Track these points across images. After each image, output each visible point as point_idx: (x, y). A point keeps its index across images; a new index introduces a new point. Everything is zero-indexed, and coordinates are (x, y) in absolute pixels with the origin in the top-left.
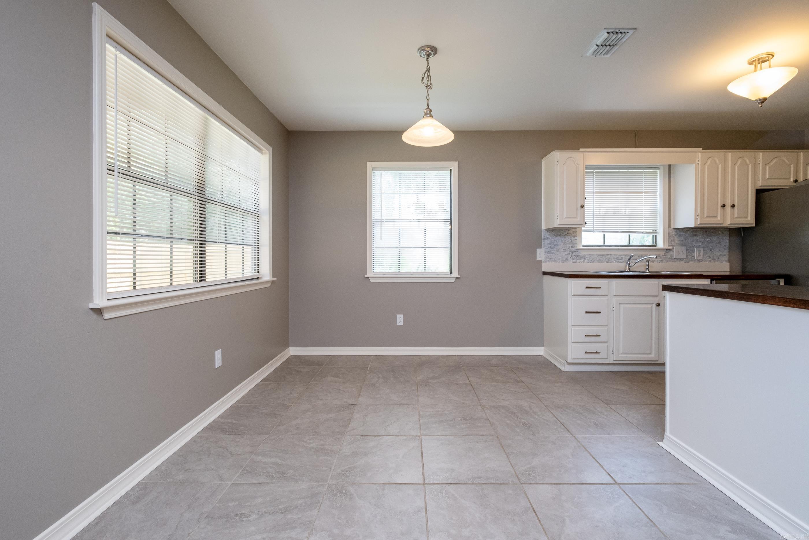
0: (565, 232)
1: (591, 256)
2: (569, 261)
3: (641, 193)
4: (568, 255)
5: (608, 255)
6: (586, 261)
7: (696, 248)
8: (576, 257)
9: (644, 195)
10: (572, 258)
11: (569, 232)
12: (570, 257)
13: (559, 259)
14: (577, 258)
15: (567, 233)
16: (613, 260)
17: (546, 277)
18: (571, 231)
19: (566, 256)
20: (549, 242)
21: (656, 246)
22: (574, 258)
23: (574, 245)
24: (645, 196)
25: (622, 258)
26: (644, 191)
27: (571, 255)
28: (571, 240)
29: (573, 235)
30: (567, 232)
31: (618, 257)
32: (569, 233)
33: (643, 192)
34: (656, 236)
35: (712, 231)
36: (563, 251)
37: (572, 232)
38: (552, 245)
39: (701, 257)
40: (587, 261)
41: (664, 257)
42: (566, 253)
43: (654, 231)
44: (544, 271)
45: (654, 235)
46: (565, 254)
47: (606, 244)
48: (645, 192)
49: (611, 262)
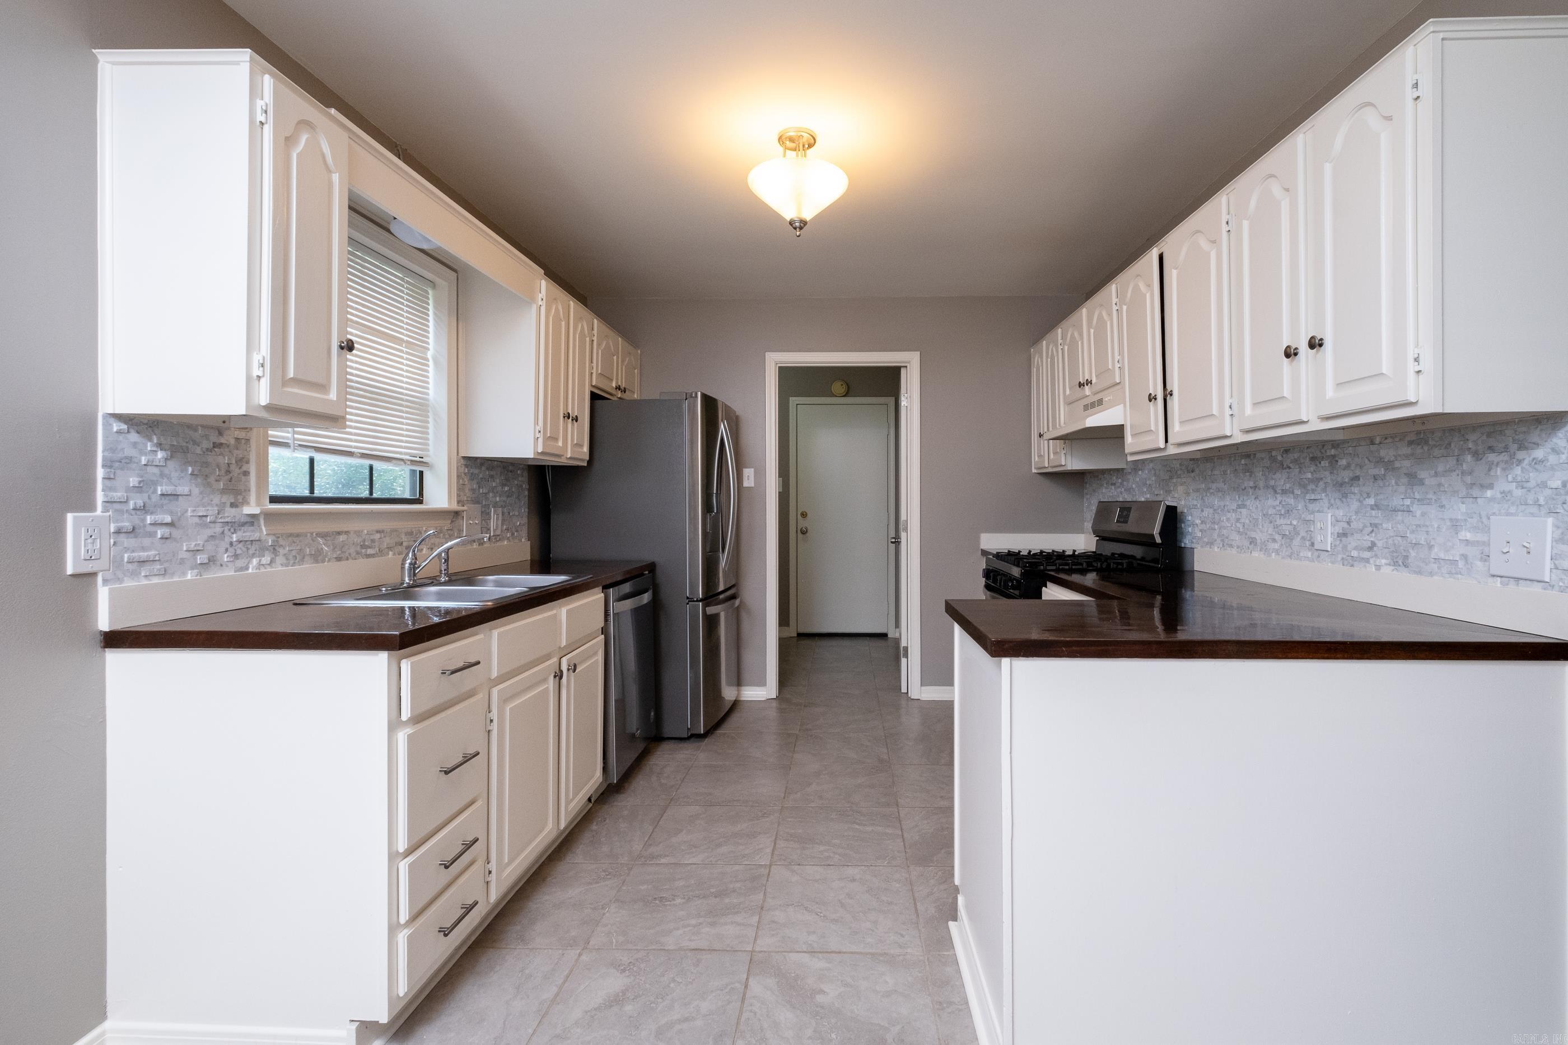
0: (206, 437)
1: (295, 539)
2: (221, 565)
3: (399, 341)
4: (217, 542)
5: (339, 533)
7: (492, 509)
8: (248, 549)
9: (405, 349)
10: (231, 550)
11: (223, 440)
12: (227, 550)
13: (182, 561)
14: (251, 552)
15: (216, 445)
17: (116, 659)
18: (228, 439)
19: (210, 547)
20: (133, 481)
21: (420, 501)
22: (239, 552)
23: (240, 498)
24: (408, 353)
25: (373, 541)
26: (405, 338)
27: (227, 539)
28: (228, 477)
29: (236, 452)
30: (214, 438)
31: (364, 541)
32: (221, 444)
33: (402, 340)
34: (421, 473)
35: (511, 468)
36: (197, 524)
37: (232, 442)
38: (149, 498)
39: (498, 532)
41: (449, 532)
42: (209, 532)
43: (418, 459)
44: (107, 630)
45: (418, 469)
46: (205, 537)
47: (317, 493)
48: (407, 342)
49: (347, 559)
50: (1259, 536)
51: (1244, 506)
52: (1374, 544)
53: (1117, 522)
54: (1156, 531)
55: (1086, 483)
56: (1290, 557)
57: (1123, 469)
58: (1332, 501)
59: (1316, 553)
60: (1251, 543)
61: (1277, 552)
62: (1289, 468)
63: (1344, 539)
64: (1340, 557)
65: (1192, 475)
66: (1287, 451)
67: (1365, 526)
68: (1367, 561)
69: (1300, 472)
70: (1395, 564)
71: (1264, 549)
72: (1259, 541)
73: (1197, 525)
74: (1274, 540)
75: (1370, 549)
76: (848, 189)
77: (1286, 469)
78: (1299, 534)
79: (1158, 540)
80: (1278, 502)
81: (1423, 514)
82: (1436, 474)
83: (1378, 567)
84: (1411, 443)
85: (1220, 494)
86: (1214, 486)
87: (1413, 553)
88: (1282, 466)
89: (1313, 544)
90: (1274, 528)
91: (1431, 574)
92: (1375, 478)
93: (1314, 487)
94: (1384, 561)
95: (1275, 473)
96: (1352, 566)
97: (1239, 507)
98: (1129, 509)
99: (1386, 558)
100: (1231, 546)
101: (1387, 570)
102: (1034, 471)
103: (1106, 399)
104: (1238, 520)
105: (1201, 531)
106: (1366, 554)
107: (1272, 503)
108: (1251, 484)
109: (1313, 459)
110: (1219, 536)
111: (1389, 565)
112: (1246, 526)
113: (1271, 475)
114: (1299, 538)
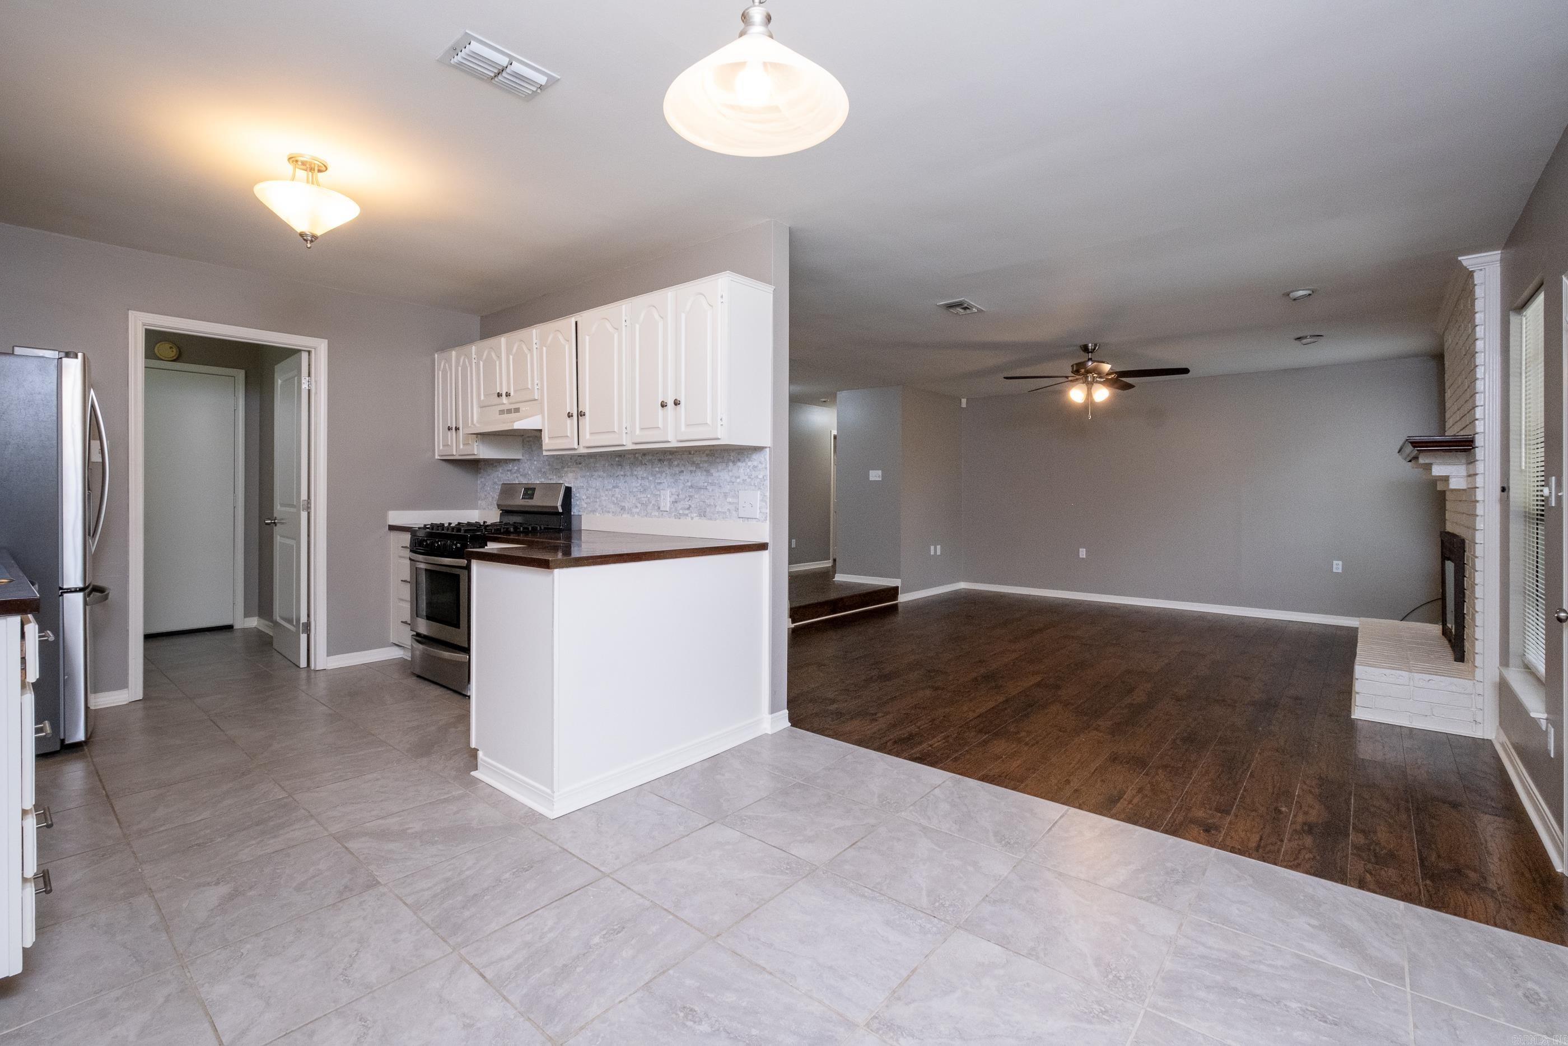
50: (626, 505)
51: (617, 487)
52: (690, 506)
53: (522, 498)
54: (559, 504)
55: (480, 469)
56: (646, 516)
57: (518, 460)
58: (670, 484)
59: (661, 513)
60: (621, 509)
61: (638, 514)
62: (646, 465)
63: (675, 504)
64: (673, 514)
65: (580, 466)
66: (644, 455)
67: (686, 497)
68: (687, 515)
69: (652, 467)
70: (700, 516)
71: (630, 512)
72: (627, 508)
73: (583, 499)
74: (637, 507)
75: (688, 509)
76: (359, 215)
77: (643, 465)
78: (651, 503)
79: (560, 510)
80: (639, 485)
81: (712, 490)
82: (718, 471)
83: (692, 518)
84: (707, 455)
85: (601, 479)
86: (596, 474)
87: (708, 510)
88: (641, 464)
89: (659, 508)
90: (637, 500)
91: (716, 520)
92: (691, 472)
93: (660, 476)
94: (695, 515)
95: (637, 467)
96: (680, 518)
97: (614, 487)
98: (534, 489)
99: (696, 513)
100: (609, 512)
101: (696, 519)
102: (437, 457)
103: (524, 409)
104: (613, 496)
105: (586, 503)
106: (687, 512)
107: (635, 484)
108: (622, 473)
109: (660, 460)
110: (599, 506)
111: (697, 516)
112: (618, 499)
113: (635, 468)
114: (651, 505)
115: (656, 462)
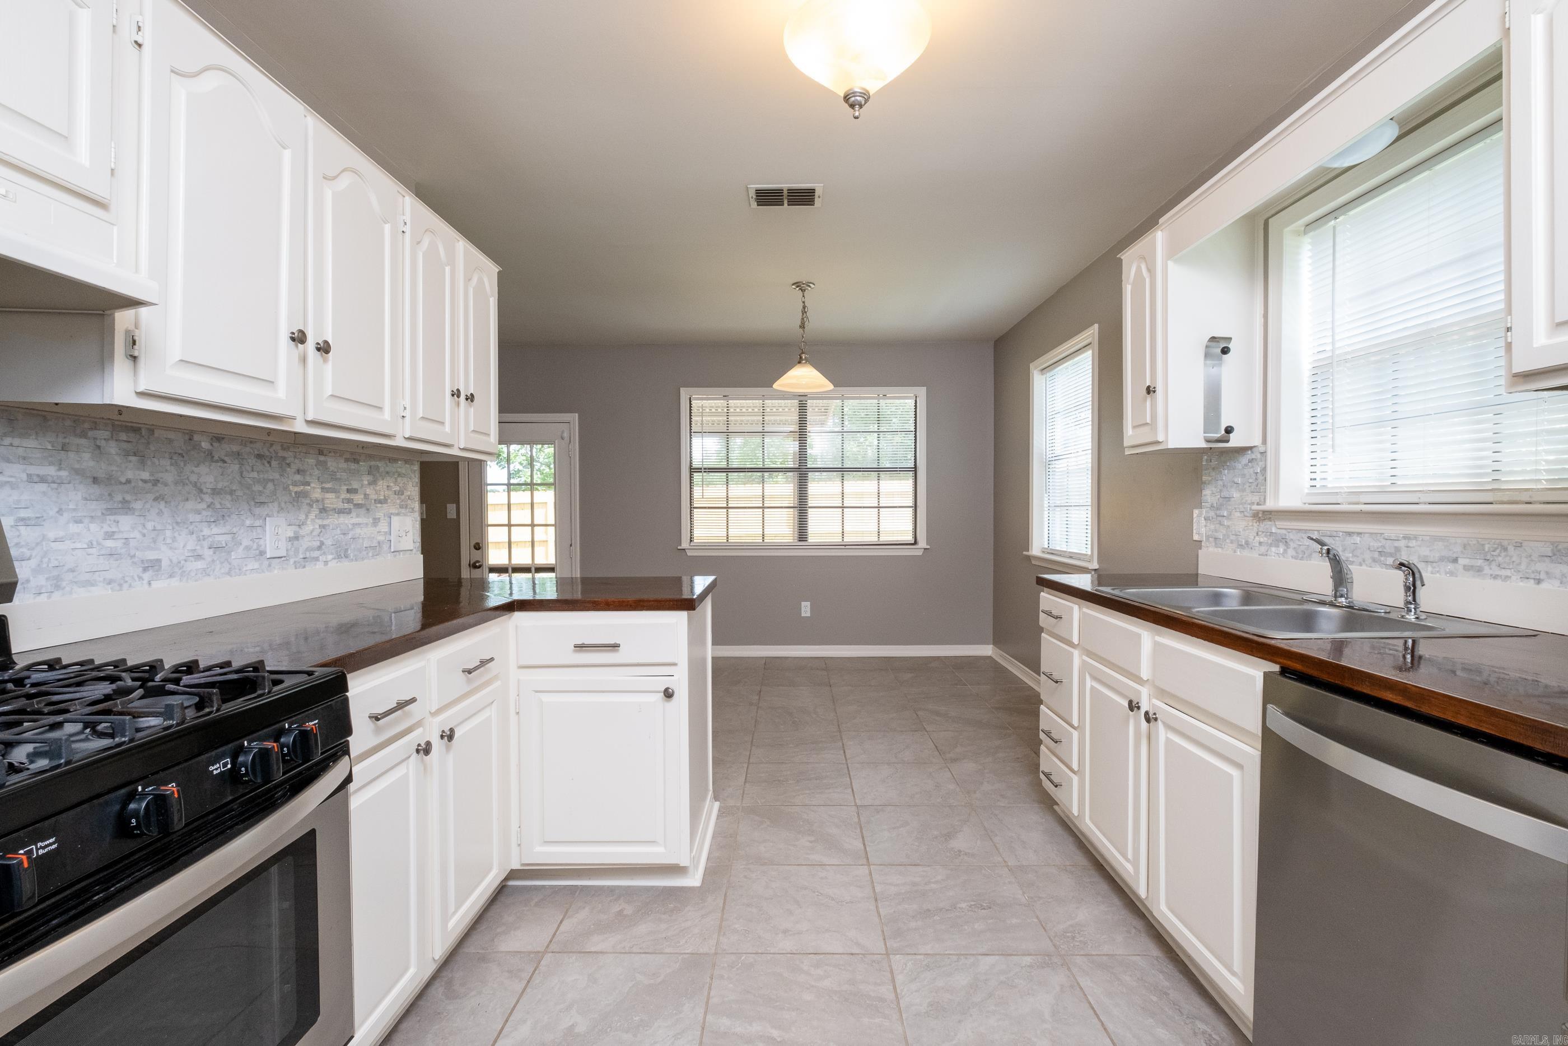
6: (1291, 552)
16: (1368, 555)
40: (1294, 554)
52: (322, 543)
56: (229, 573)
58: (283, 505)
59: (266, 563)
62: (224, 462)
63: (296, 542)
64: (292, 561)
66: (218, 439)
67: (313, 528)
68: (317, 559)
70: (339, 557)
72: (165, 563)
74: (199, 557)
75: (319, 548)
77: (217, 461)
78: (241, 544)
80: (204, 505)
83: (326, 563)
88: (210, 455)
89: (262, 553)
90: (199, 540)
91: (363, 559)
93: (261, 489)
94: (330, 557)
95: (198, 465)
99: (332, 554)
101: (333, 564)
106: (316, 554)
108: (145, 475)
109: (259, 457)
111: (335, 559)
112: (133, 543)
113: (189, 468)
114: (242, 547)
115: (252, 461)
